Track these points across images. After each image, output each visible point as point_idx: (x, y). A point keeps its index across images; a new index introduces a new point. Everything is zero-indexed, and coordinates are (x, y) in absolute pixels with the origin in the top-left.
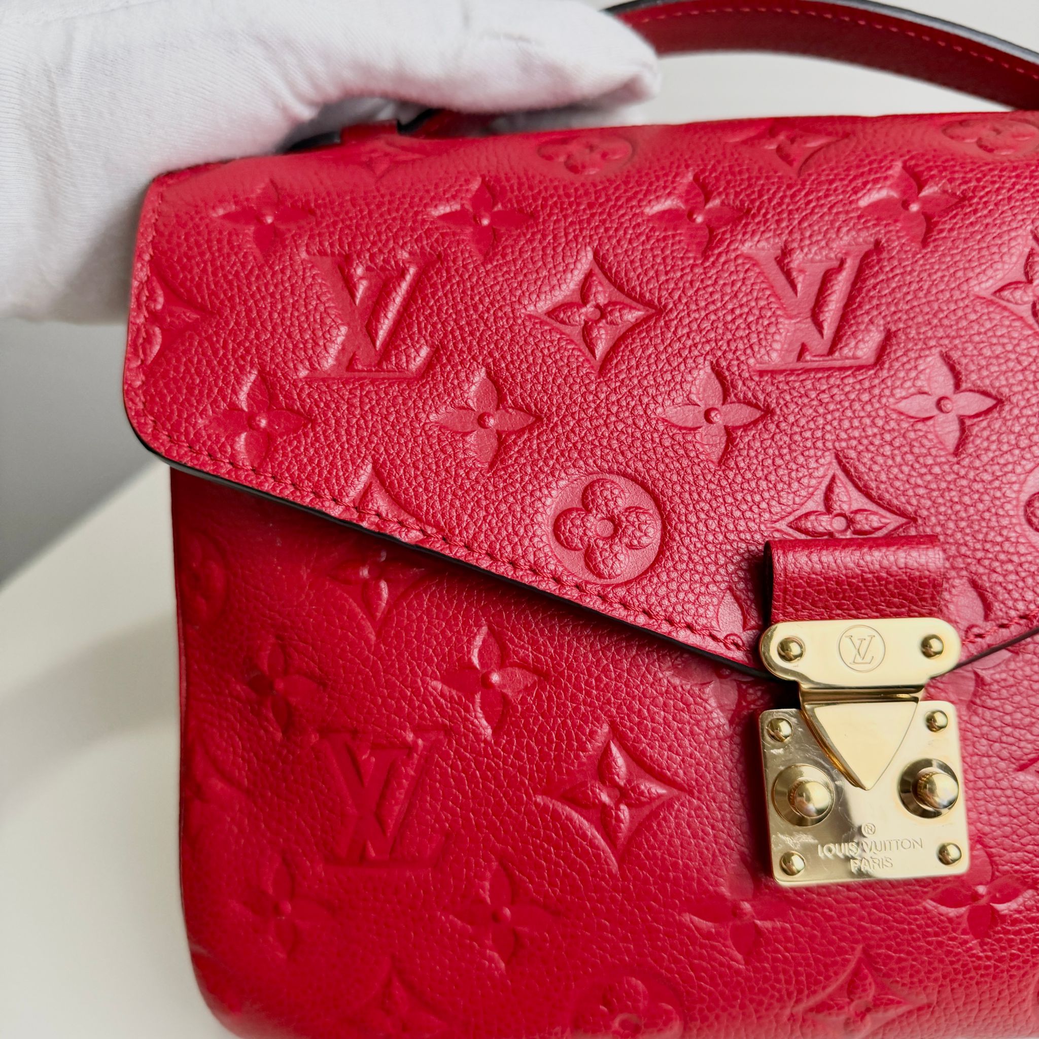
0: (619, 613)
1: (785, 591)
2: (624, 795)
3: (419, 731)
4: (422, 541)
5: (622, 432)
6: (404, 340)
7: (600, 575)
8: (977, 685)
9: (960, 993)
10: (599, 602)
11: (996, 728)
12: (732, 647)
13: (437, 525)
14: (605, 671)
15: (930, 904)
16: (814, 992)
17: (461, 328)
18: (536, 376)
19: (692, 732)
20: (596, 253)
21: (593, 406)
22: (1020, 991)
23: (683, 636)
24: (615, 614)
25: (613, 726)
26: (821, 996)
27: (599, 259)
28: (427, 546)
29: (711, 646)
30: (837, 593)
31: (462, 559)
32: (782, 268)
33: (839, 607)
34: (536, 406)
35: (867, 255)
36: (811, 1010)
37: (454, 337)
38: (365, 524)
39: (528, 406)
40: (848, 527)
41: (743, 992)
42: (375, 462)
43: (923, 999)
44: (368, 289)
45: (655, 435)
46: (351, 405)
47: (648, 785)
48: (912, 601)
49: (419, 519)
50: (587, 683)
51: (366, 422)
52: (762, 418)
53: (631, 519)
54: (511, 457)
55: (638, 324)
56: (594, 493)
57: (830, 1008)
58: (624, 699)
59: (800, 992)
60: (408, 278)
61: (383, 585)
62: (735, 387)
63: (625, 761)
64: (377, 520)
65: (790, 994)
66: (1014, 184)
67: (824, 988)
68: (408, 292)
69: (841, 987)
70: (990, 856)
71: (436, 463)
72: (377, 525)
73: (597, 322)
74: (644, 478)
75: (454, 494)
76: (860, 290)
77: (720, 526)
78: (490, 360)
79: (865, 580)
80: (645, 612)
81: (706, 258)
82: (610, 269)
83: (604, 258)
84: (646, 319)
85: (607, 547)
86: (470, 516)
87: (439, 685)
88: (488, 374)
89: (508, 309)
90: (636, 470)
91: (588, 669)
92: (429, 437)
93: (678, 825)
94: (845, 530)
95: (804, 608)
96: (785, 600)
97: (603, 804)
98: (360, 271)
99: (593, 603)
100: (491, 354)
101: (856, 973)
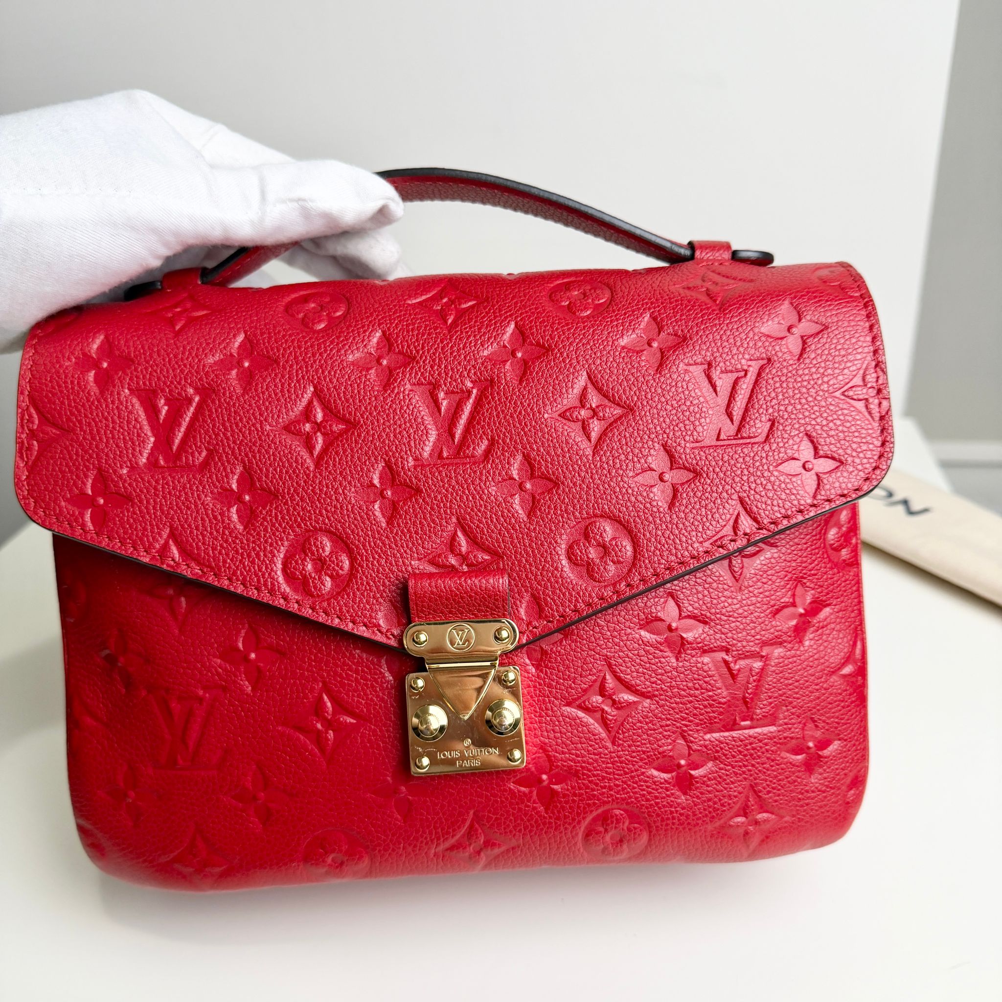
0: (322, 618)
1: (417, 605)
2: (329, 724)
3: (205, 688)
4: (201, 576)
5: (328, 504)
6: (191, 447)
7: (312, 596)
8: (542, 655)
9: (536, 838)
10: (310, 611)
11: (553, 680)
12: (391, 637)
13: (210, 566)
14: (320, 651)
15: (512, 786)
16: (447, 839)
17: (228, 439)
18: (275, 470)
19: (372, 686)
20: (315, 387)
21: (311, 488)
22: (573, 837)
23: (362, 631)
24: (321, 620)
25: (324, 683)
26: (452, 841)
27: (317, 393)
28: (204, 580)
29: (379, 638)
30: (447, 605)
31: (225, 587)
32: (432, 398)
33: (451, 612)
34: (274, 488)
35: (486, 389)
36: (447, 850)
37: (223, 445)
38: (165, 566)
39: (269, 489)
40: (464, 562)
41: (404, 839)
42: (171, 527)
43: (514, 843)
44: (168, 411)
45: (350, 506)
46: (155, 489)
47: (345, 717)
48: (492, 609)
49: (198, 563)
50: (310, 659)
51: (166, 501)
52: (416, 494)
53: (332, 559)
54: (258, 522)
55: (341, 434)
56: (310, 544)
57: (458, 848)
58: (332, 667)
59: (438, 839)
60: (194, 404)
61: (183, 599)
62: (399, 475)
63: (332, 704)
64: (172, 563)
65: (432, 841)
66: (581, 341)
67: (453, 836)
68: (193, 414)
69: (463, 835)
70: (548, 756)
71: (211, 526)
72: (172, 567)
73: (315, 433)
74: (341, 533)
75: (221, 546)
76: (478, 413)
77: (386, 562)
78: (246, 459)
79: (462, 598)
80: (338, 617)
81: (386, 391)
82: (325, 398)
83: (322, 391)
84: (346, 431)
85: (317, 577)
86: (231, 560)
87: (219, 661)
88: (244, 467)
89: (258, 426)
90: (337, 529)
91: (310, 649)
92: (206, 510)
93: (362, 742)
94: (462, 564)
95: (429, 613)
96: (417, 610)
97: (319, 730)
98: (162, 401)
99: (307, 612)
100: (247, 455)
101: (471, 827)
